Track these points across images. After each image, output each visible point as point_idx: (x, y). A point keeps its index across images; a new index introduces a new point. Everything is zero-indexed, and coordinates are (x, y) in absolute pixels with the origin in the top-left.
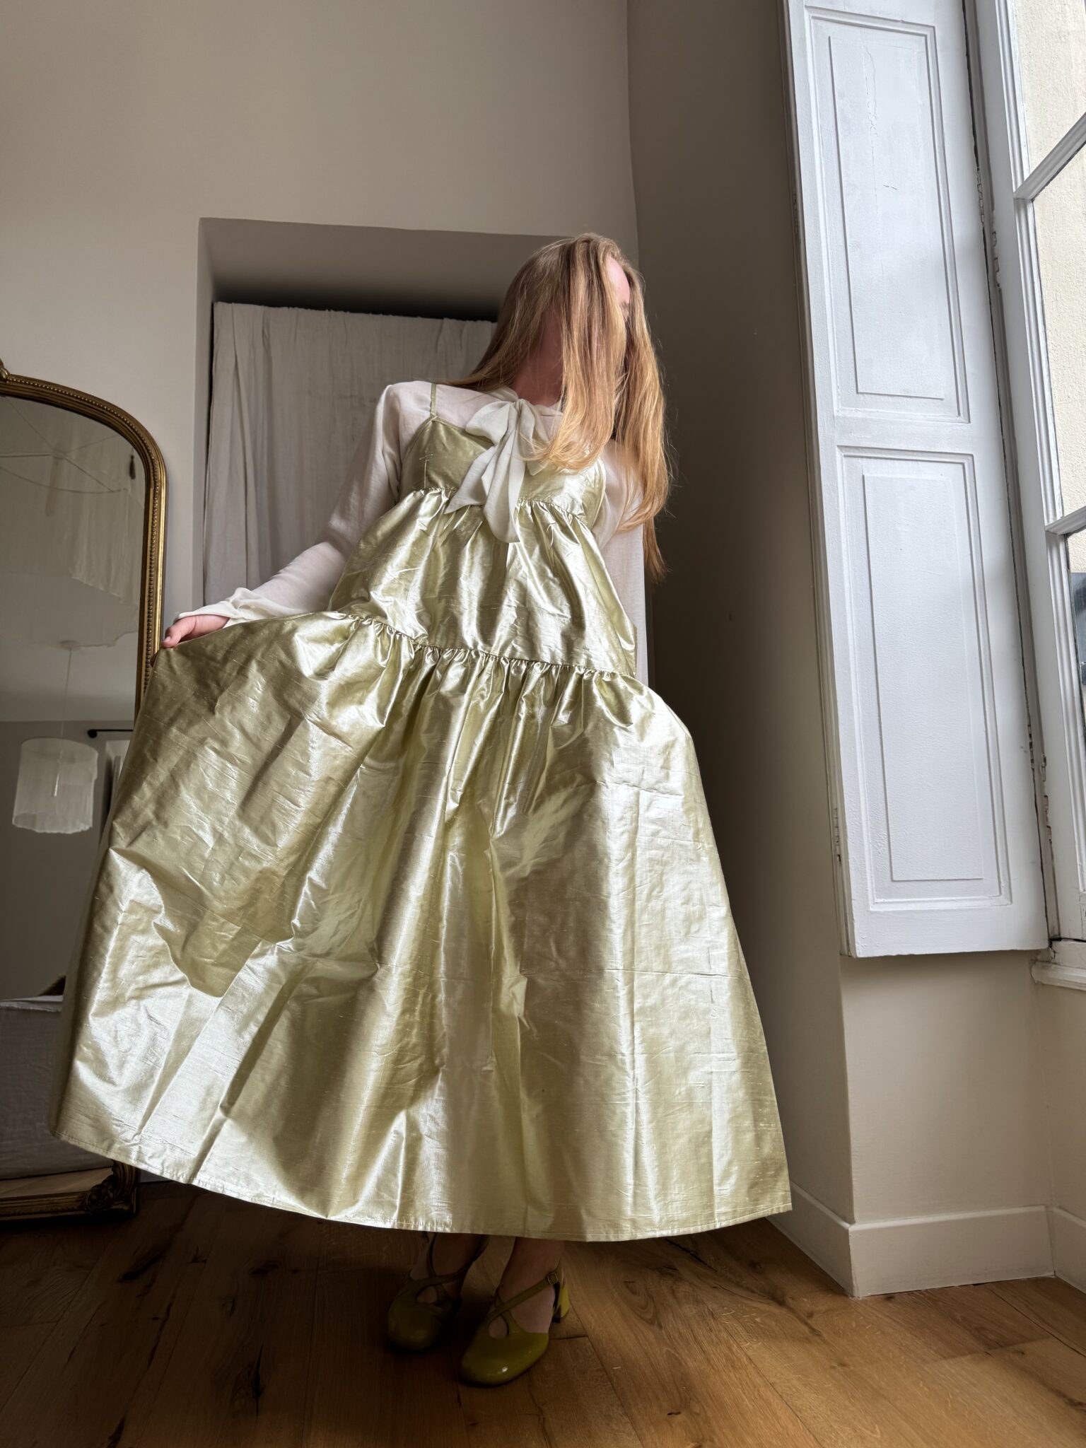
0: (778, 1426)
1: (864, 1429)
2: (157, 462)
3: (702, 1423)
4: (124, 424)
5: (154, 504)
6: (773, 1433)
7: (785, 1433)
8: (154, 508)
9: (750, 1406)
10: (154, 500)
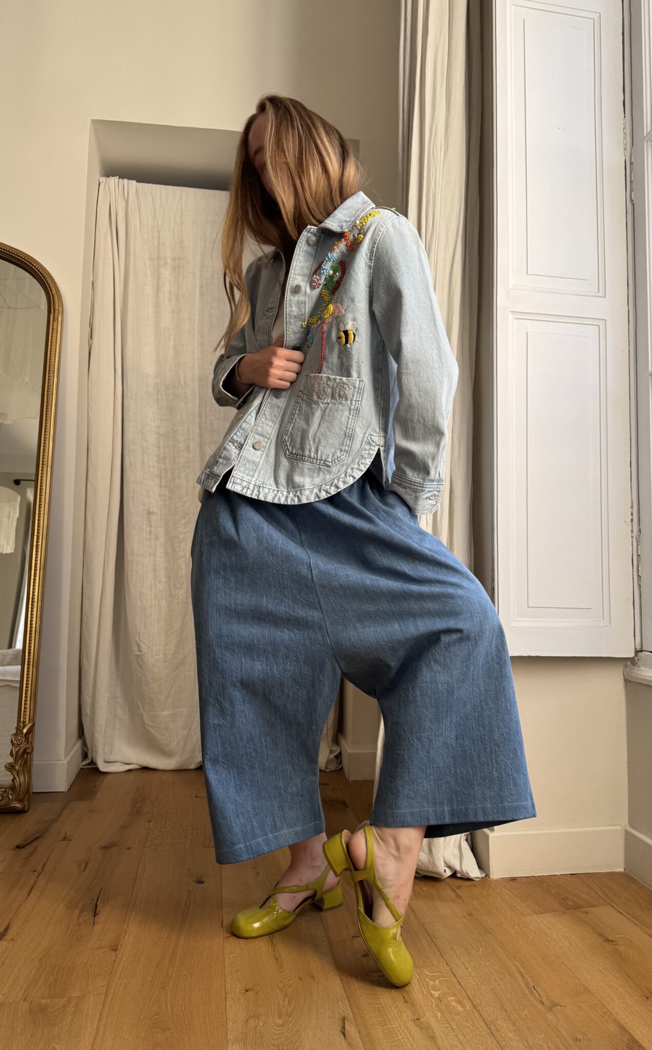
1: (473, 950)
2: (56, 296)
4: (34, 268)
5: (53, 326)
8: (53, 329)
10: (53, 323)
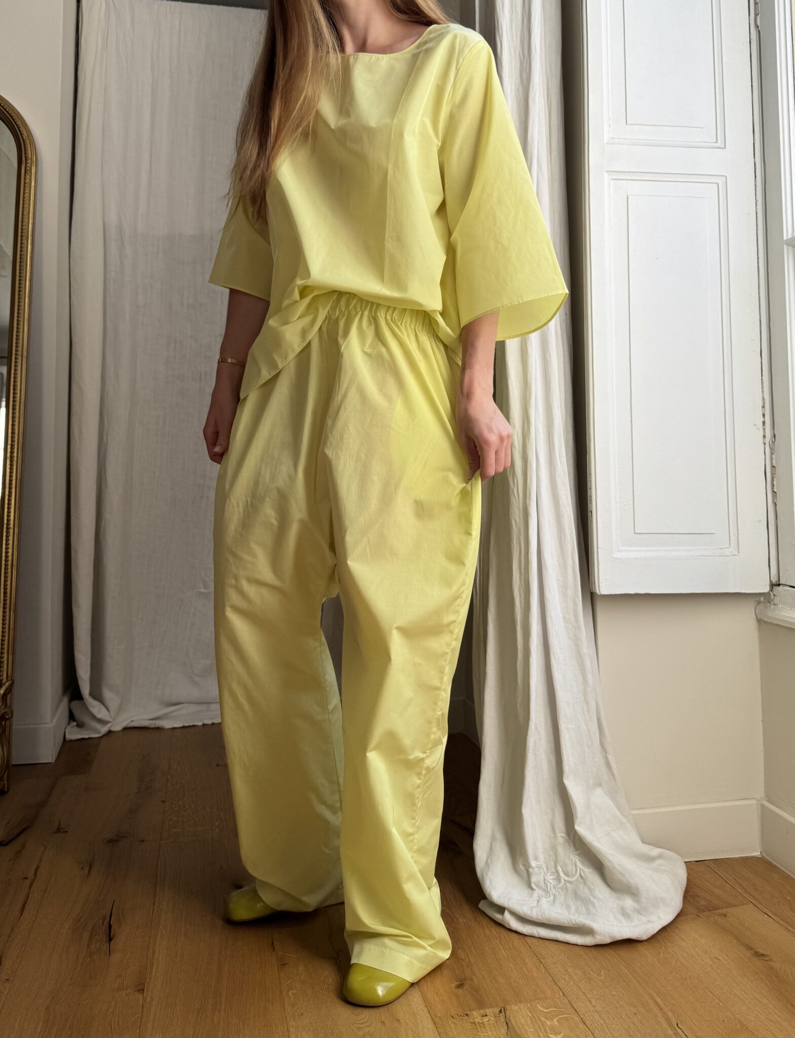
0: (525, 970)
1: (593, 974)
3: (465, 967)
6: (520, 975)
7: (530, 975)
9: (505, 954)
